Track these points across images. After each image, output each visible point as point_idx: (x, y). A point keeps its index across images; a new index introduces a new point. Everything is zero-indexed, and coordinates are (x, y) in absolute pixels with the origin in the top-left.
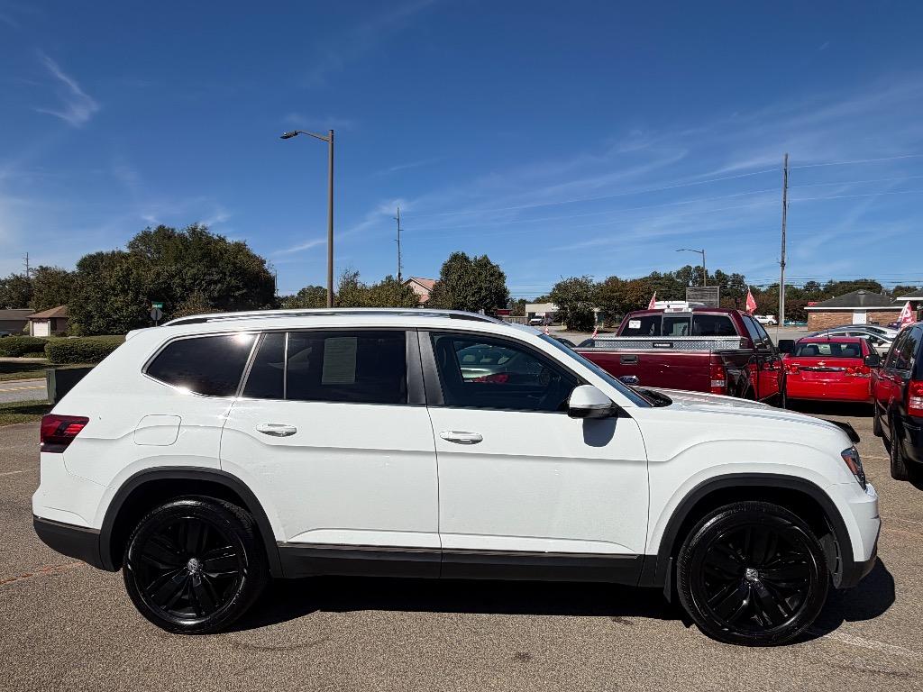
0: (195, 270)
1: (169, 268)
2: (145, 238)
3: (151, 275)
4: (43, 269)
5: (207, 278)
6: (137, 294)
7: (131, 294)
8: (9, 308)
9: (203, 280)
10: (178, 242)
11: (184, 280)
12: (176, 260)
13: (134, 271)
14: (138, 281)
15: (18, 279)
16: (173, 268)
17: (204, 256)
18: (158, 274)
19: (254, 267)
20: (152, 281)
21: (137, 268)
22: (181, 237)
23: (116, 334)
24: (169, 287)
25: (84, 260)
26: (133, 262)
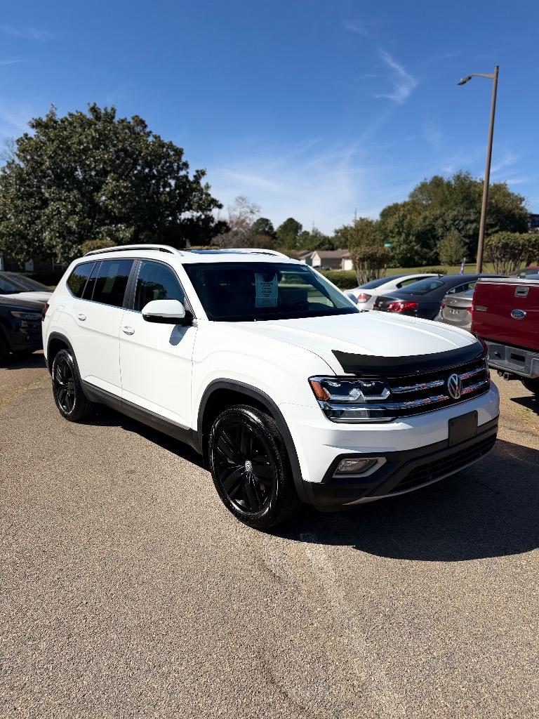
0: (456, 213)
1: (434, 213)
2: (423, 188)
3: (421, 218)
4: (361, 219)
5: (465, 218)
6: (408, 235)
7: (404, 235)
8: (339, 250)
9: (462, 220)
10: (445, 188)
11: (445, 222)
12: (442, 205)
13: (409, 217)
14: (410, 226)
15: (346, 228)
16: (438, 212)
17: (465, 198)
18: (425, 218)
19: (509, 205)
20: (420, 224)
21: (411, 214)
22: (449, 184)
23: (392, 267)
24: (434, 228)
25: (384, 211)
26: (408, 210)
